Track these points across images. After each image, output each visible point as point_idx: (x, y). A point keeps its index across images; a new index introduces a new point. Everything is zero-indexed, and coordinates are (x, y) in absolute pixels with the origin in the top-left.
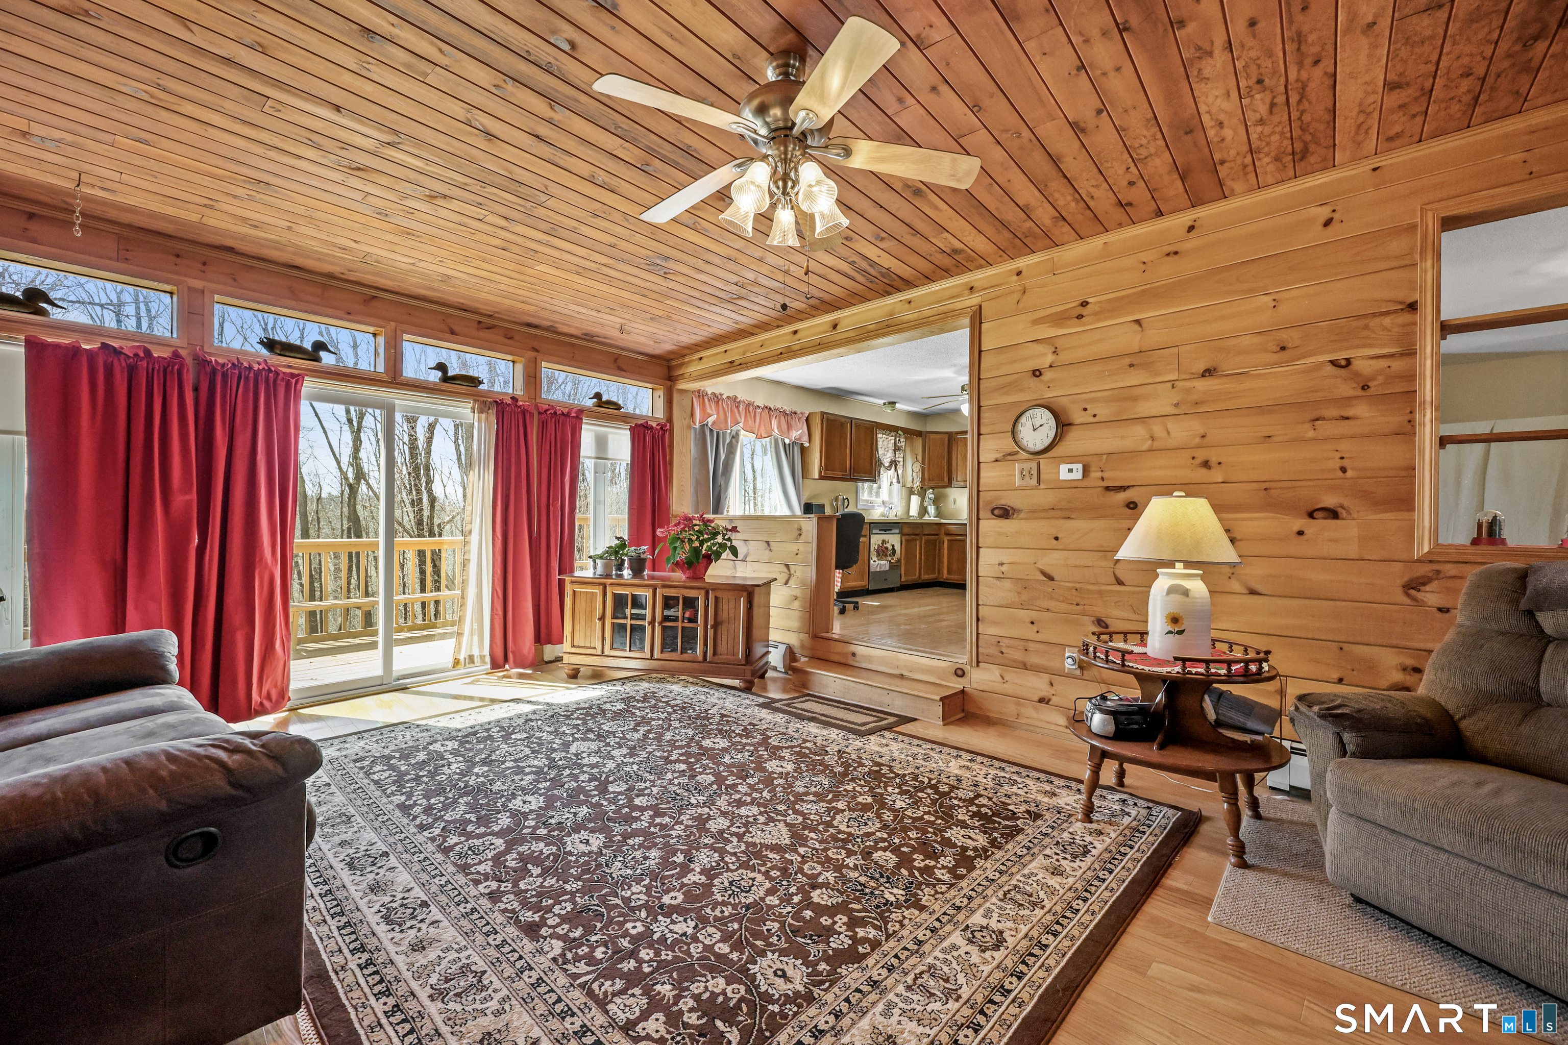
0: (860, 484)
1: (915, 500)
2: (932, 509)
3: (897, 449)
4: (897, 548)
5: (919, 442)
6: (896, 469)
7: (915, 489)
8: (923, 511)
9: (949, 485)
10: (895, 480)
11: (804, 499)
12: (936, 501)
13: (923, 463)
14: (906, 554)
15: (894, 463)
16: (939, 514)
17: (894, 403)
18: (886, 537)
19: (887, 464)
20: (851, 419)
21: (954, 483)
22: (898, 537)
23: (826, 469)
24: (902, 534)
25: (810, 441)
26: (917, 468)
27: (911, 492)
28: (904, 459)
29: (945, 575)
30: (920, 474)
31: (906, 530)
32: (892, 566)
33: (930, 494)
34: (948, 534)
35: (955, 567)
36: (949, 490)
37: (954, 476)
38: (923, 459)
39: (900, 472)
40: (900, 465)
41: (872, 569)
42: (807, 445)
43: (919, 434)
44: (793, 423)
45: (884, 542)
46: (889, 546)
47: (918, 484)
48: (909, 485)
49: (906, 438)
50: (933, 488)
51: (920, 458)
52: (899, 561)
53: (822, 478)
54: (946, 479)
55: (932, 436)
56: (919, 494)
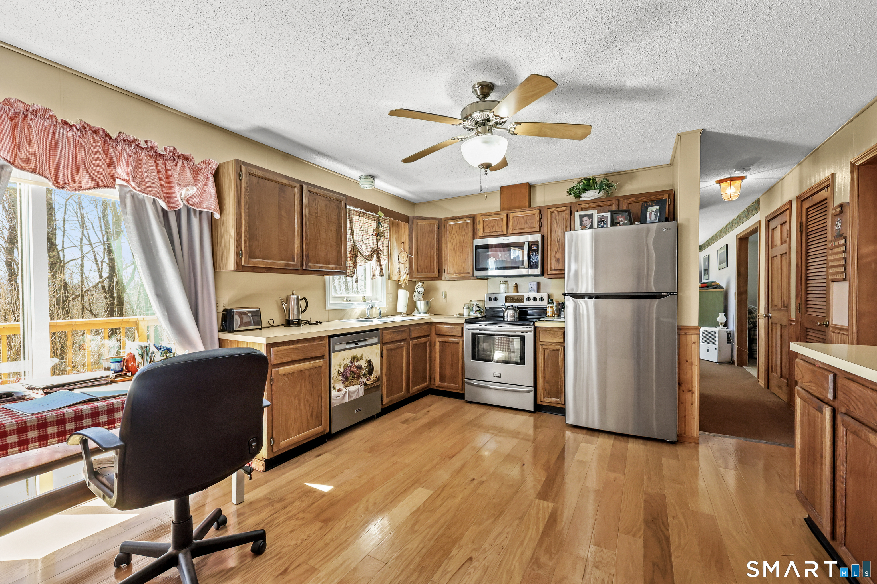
0: (328, 278)
1: (403, 295)
2: (421, 305)
3: (378, 234)
4: (376, 363)
5: (405, 229)
6: (378, 260)
7: (402, 282)
8: (412, 307)
9: (440, 277)
10: (377, 273)
11: (224, 304)
12: (426, 295)
13: (411, 253)
14: (389, 368)
15: (376, 253)
16: (429, 310)
17: (373, 177)
18: (357, 352)
19: (367, 253)
20: (302, 184)
21: (445, 275)
22: (377, 349)
23: (251, 255)
24: (382, 343)
25: (221, 210)
26: (404, 258)
27: (398, 286)
28: (389, 248)
29: (437, 382)
30: (407, 265)
31: (388, 337)
32: (368, 389)
33: (419, 288)
34: (439, 335)
35: (448, 373)
36: (439, 283)
37: (445, 267)
38: (411, 248)
39: (384, 263)
40: (384, 255)
41: (335, 403)
42: (217, 216)
43: (405, 219)
44: (174, 173)
45: (354, 359)
46: (363, 363)
47: (404, 277)
48: (395, 277)
49: (392, 224)
50: (422, 281)
51: (407, 247)
52: (379, 379)
53: (240, 268)
54: (436, 271)
55: (420, 222)
56: (406, 288)
